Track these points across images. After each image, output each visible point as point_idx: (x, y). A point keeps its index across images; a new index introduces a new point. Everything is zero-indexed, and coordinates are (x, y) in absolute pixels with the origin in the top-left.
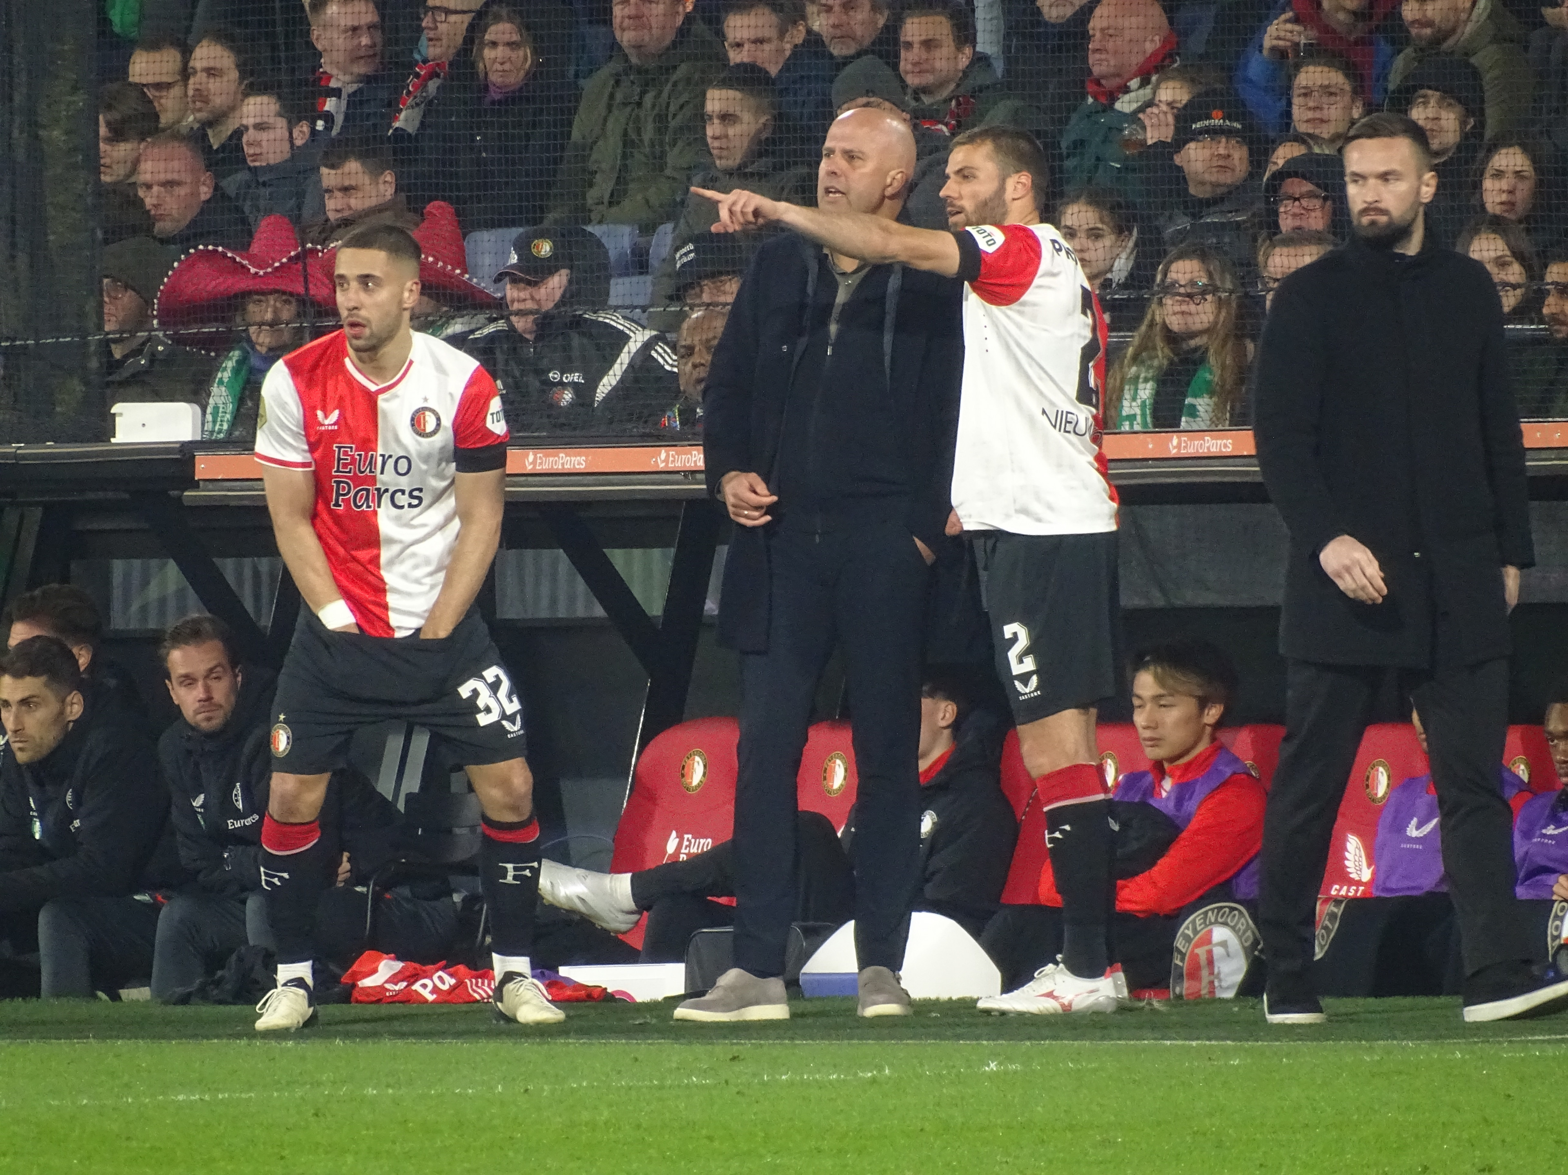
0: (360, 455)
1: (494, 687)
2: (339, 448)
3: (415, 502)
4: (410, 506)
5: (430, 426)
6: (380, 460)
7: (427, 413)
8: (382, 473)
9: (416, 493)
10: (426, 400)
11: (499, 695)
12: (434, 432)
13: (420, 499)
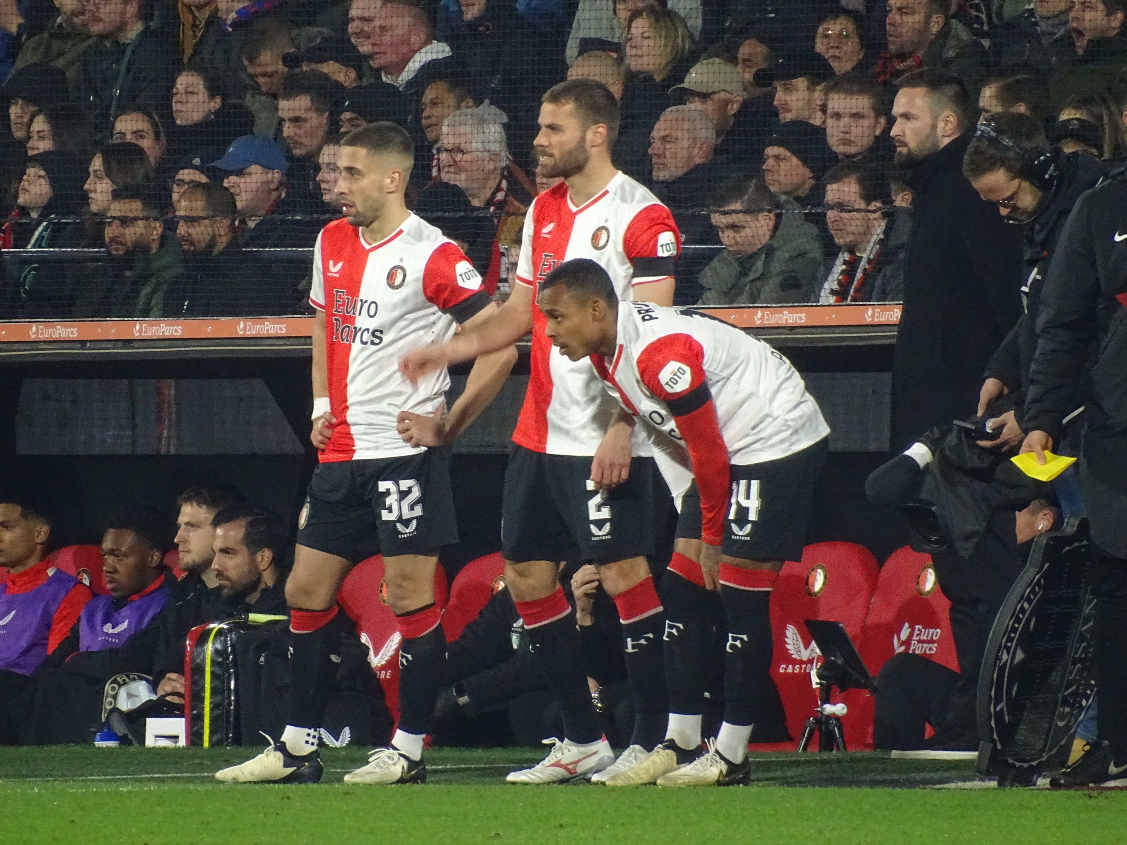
0: (348, 299)
1: (403, 495)
2: (337, 292)
3: (377, 341)
4: (372, 343)
5: (398, 281)
6: (359, 303)
7: (399, 271)
8: (360, 314)
9: (377, 334)
10: (401, 260)
11: (402, 503)
12: (400, 286)
13: (381, 339)
